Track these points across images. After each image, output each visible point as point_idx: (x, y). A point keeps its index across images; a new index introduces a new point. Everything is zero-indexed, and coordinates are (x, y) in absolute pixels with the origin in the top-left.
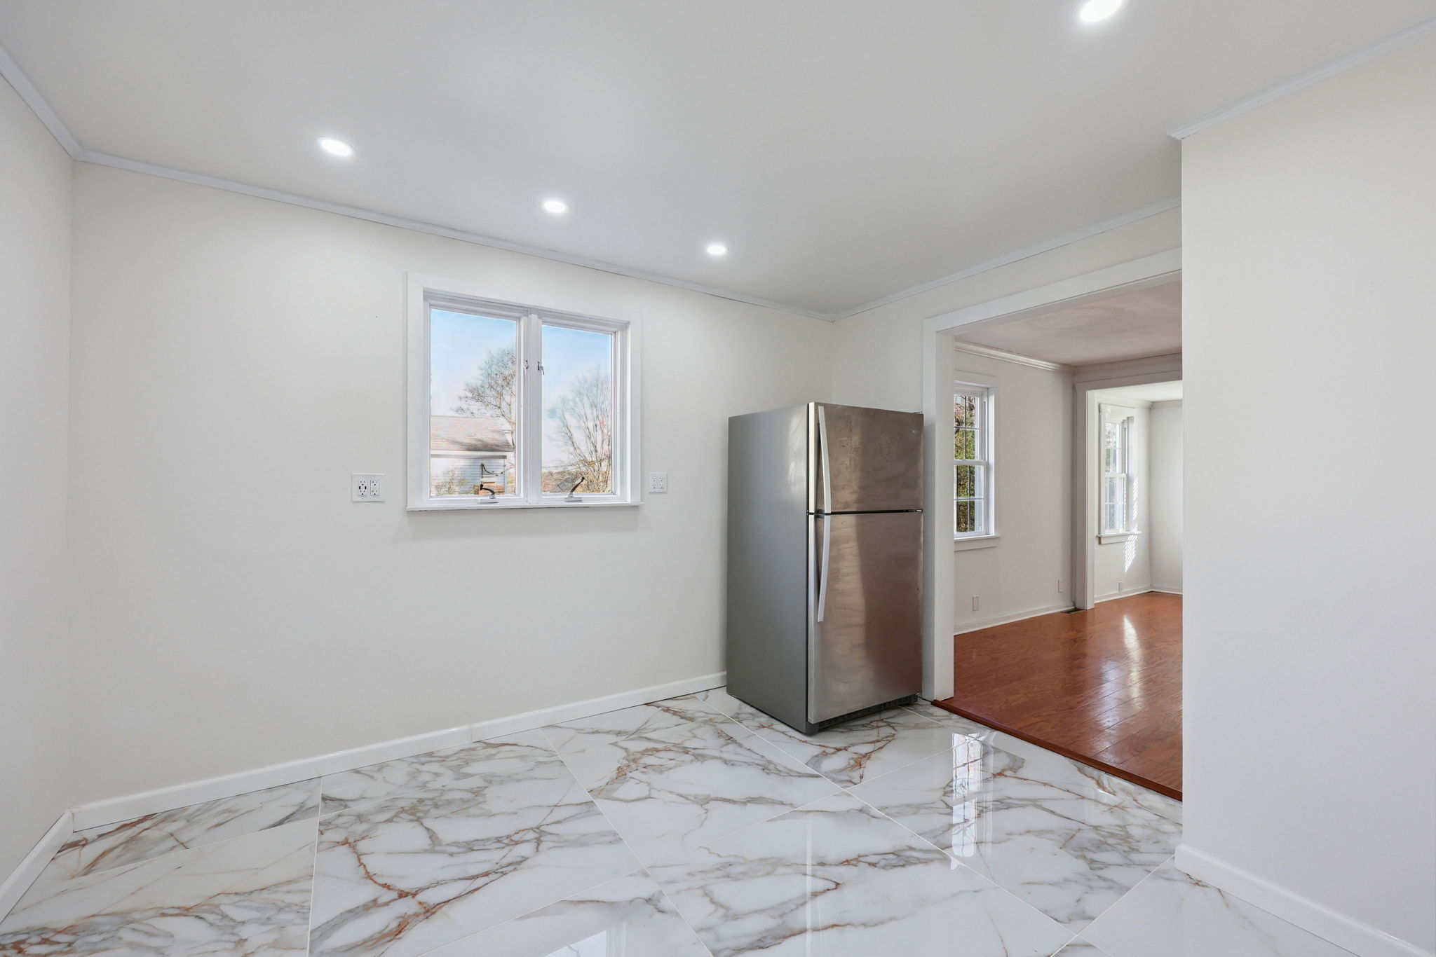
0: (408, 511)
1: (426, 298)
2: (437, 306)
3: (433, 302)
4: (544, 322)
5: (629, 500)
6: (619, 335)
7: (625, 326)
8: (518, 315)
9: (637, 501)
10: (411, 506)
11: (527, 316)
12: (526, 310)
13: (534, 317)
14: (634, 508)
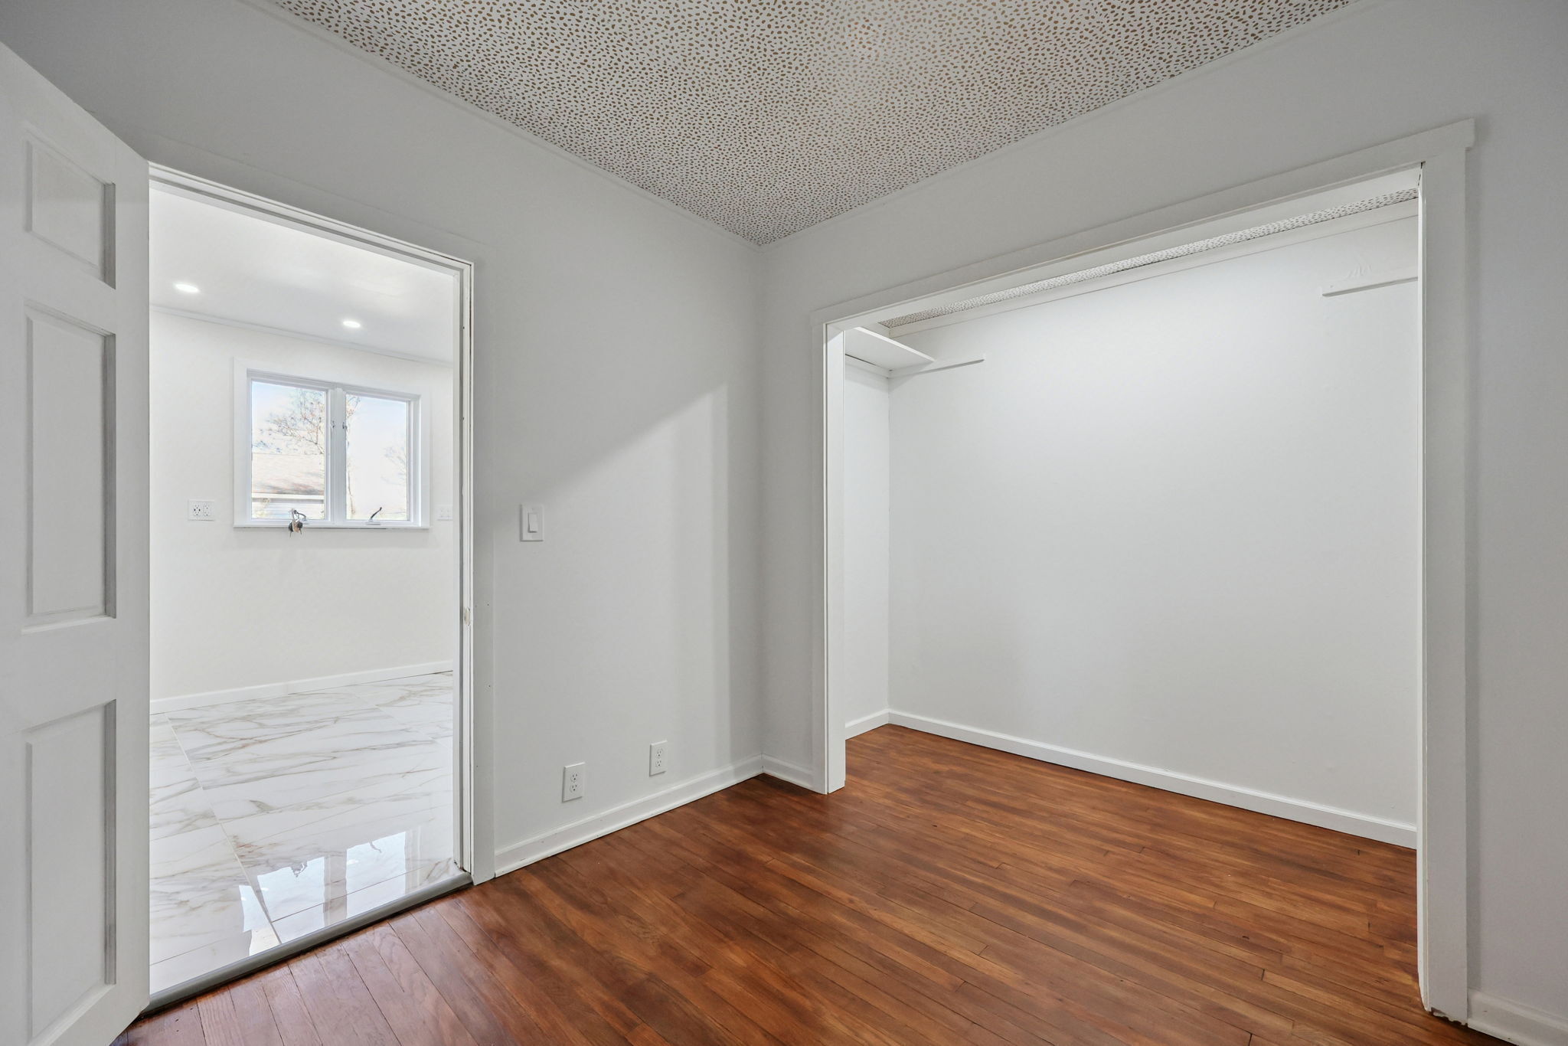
0: (235, 528)
1: (248, 376)
2: (256, 380)
3: (254, 377)
4: (348, 393)
5: (420, 524)
6: (412, 404)
7: (417, 398)
8: (326, 388)
9: (427, 525)
10: (237, 523)
11: (333, 389)
12: (333, 385)
13: (339, 390)
14: (424, 530)
